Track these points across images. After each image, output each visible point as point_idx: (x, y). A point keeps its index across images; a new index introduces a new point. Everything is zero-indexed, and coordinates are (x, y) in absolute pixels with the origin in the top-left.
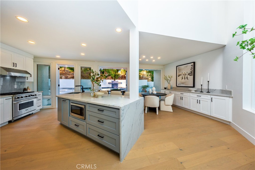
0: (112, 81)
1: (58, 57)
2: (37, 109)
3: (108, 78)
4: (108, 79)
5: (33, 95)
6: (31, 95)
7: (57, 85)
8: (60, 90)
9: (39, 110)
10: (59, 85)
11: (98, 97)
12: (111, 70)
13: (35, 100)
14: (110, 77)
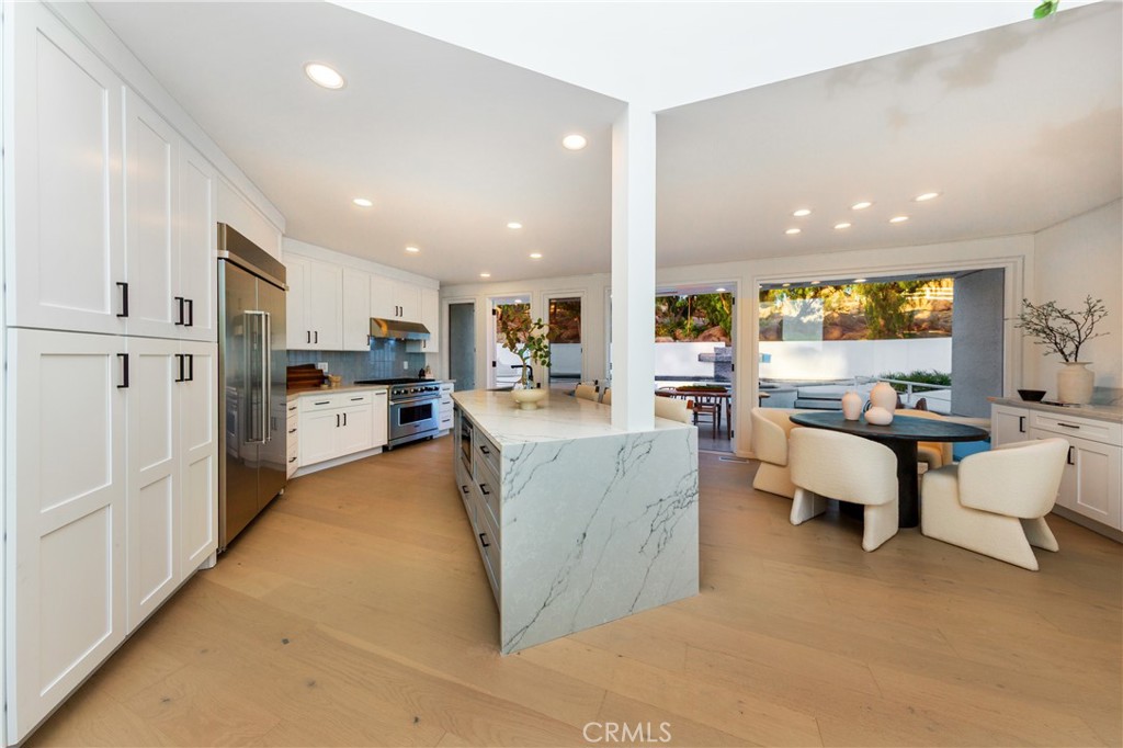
0: (716, 349)
1: (485, 275)
2: (440, 429)
3: (710, 336)
4: (707, 338)
5: (431, 389)
6: (427, 389)
7: (490, 364)
8: (499, 379)
9: (448, 433)
10: (494, 364)
11: (524, 406)
12: (719, 300)
13: (435, 404)
14: (715, 331)
